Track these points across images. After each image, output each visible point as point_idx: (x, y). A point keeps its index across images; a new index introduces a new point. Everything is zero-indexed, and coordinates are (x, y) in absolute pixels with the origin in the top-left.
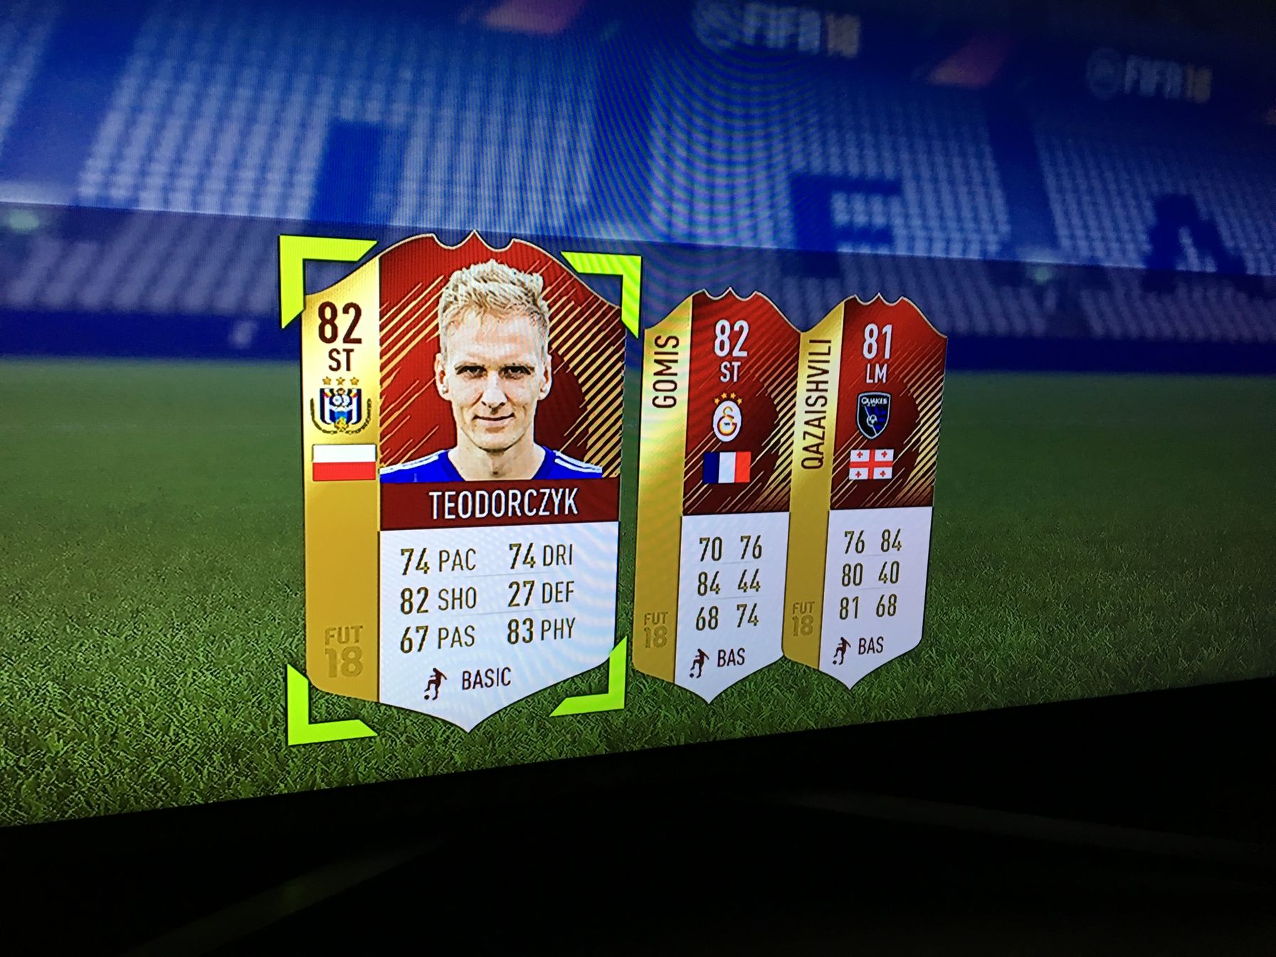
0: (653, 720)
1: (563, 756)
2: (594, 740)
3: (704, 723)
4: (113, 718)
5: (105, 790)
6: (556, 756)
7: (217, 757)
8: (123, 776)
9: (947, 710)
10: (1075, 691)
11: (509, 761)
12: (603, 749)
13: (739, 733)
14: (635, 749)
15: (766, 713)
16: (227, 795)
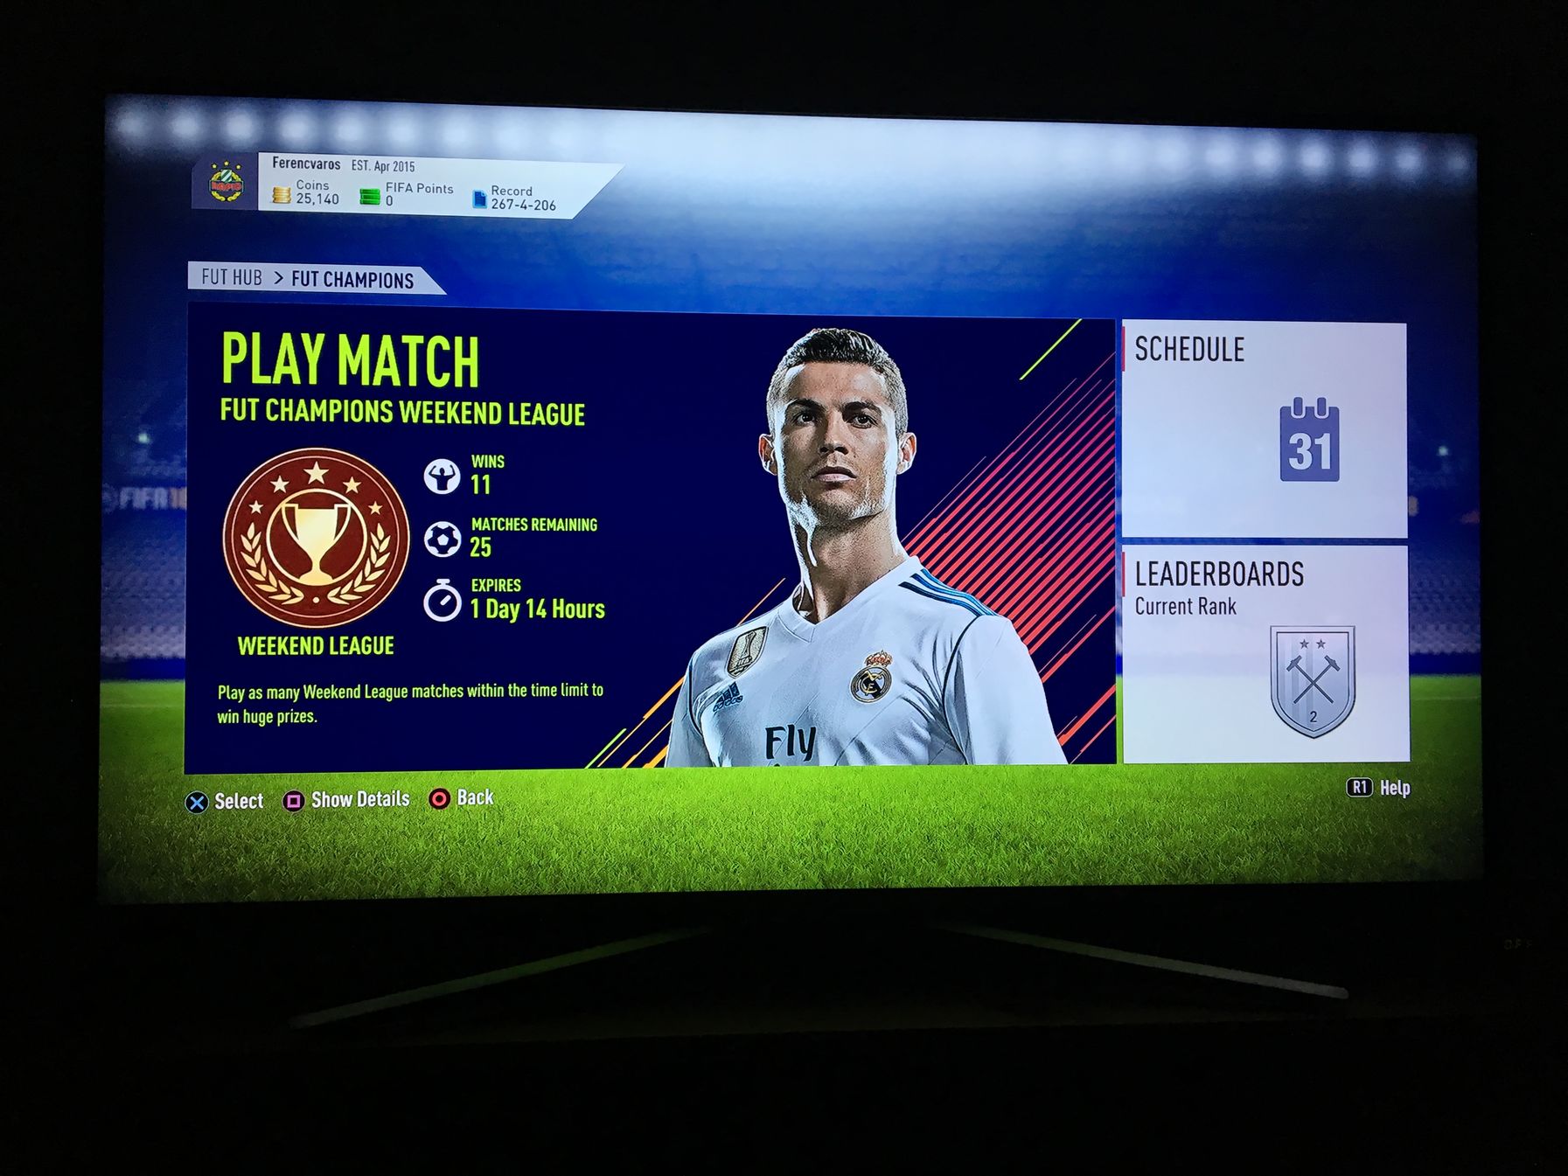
0: (850, 871)
1: (798, 888)
2: (816, 880)
3: (879, 875)
4: (580, 845)
5: (574, 880)
6: (794, 887)
7: (625, 869)
8: (583, 874)
9: (1041, 883)
10: (1137, 879)
11: (769, 888)
12: (820, 886)
13: (902, 884)
14: (840, 888)
15: (919, 873)
16: (628, 890)
